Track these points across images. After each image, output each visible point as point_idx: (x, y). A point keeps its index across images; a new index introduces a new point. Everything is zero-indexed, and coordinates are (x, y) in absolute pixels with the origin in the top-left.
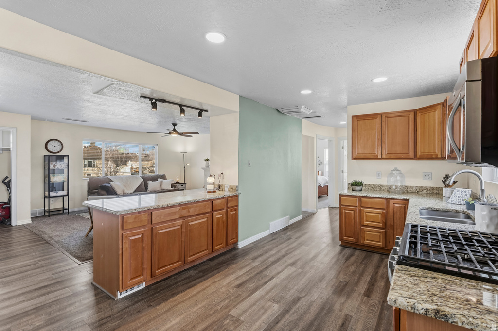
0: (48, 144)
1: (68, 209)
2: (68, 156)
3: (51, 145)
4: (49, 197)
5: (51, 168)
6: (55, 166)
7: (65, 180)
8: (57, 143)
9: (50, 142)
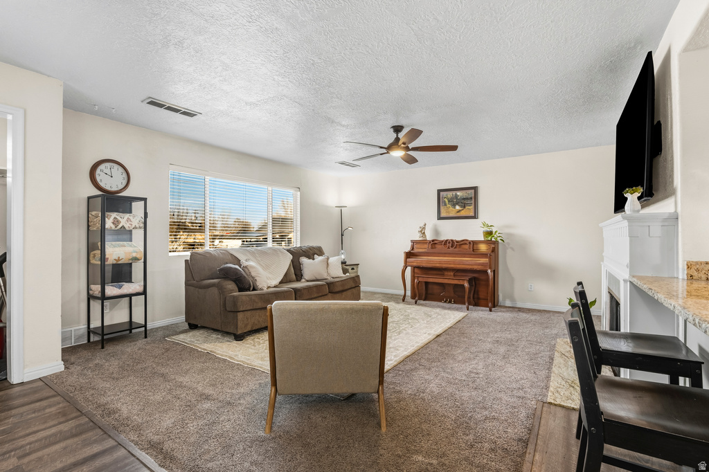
0: (98, 171)
1: (145, 326)
2: (145, 200)
3: (102, 174)
4: (103, 298)
5: (107, 226)
6: (116, 222)
7: (138, 256)
8: (117, 171)
9: (102, 167)
